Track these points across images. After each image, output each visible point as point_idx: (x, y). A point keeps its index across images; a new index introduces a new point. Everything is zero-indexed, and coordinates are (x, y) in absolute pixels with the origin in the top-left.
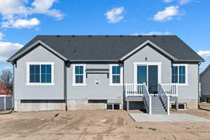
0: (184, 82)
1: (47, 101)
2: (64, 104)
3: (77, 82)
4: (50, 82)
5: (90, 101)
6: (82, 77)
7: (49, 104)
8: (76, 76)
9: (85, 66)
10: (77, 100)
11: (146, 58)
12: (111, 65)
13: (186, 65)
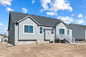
1: (29, 40)
2: (36, 41)
3: (40, 33)
4: (33, 33)
6: (42, 31)
7: (30, 42)
8: (40, 31)
10: (40, 40)
12: (51, 28)
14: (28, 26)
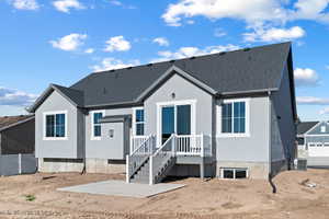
0: (243, 131)
1: (66, 160)
2: (82, 165)
3: (96, 134)
4: (64, 136)
5: (111, 161)
7: (69, 164)
8: (95, 127)
9: (104, 112)
10: (96, 159)
11: (173, 94)
12: (134, 109)
13: (247, 101)
14: (53, 116)
